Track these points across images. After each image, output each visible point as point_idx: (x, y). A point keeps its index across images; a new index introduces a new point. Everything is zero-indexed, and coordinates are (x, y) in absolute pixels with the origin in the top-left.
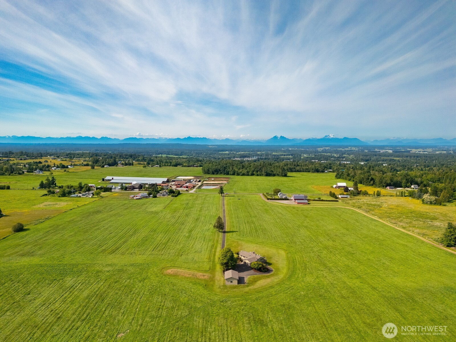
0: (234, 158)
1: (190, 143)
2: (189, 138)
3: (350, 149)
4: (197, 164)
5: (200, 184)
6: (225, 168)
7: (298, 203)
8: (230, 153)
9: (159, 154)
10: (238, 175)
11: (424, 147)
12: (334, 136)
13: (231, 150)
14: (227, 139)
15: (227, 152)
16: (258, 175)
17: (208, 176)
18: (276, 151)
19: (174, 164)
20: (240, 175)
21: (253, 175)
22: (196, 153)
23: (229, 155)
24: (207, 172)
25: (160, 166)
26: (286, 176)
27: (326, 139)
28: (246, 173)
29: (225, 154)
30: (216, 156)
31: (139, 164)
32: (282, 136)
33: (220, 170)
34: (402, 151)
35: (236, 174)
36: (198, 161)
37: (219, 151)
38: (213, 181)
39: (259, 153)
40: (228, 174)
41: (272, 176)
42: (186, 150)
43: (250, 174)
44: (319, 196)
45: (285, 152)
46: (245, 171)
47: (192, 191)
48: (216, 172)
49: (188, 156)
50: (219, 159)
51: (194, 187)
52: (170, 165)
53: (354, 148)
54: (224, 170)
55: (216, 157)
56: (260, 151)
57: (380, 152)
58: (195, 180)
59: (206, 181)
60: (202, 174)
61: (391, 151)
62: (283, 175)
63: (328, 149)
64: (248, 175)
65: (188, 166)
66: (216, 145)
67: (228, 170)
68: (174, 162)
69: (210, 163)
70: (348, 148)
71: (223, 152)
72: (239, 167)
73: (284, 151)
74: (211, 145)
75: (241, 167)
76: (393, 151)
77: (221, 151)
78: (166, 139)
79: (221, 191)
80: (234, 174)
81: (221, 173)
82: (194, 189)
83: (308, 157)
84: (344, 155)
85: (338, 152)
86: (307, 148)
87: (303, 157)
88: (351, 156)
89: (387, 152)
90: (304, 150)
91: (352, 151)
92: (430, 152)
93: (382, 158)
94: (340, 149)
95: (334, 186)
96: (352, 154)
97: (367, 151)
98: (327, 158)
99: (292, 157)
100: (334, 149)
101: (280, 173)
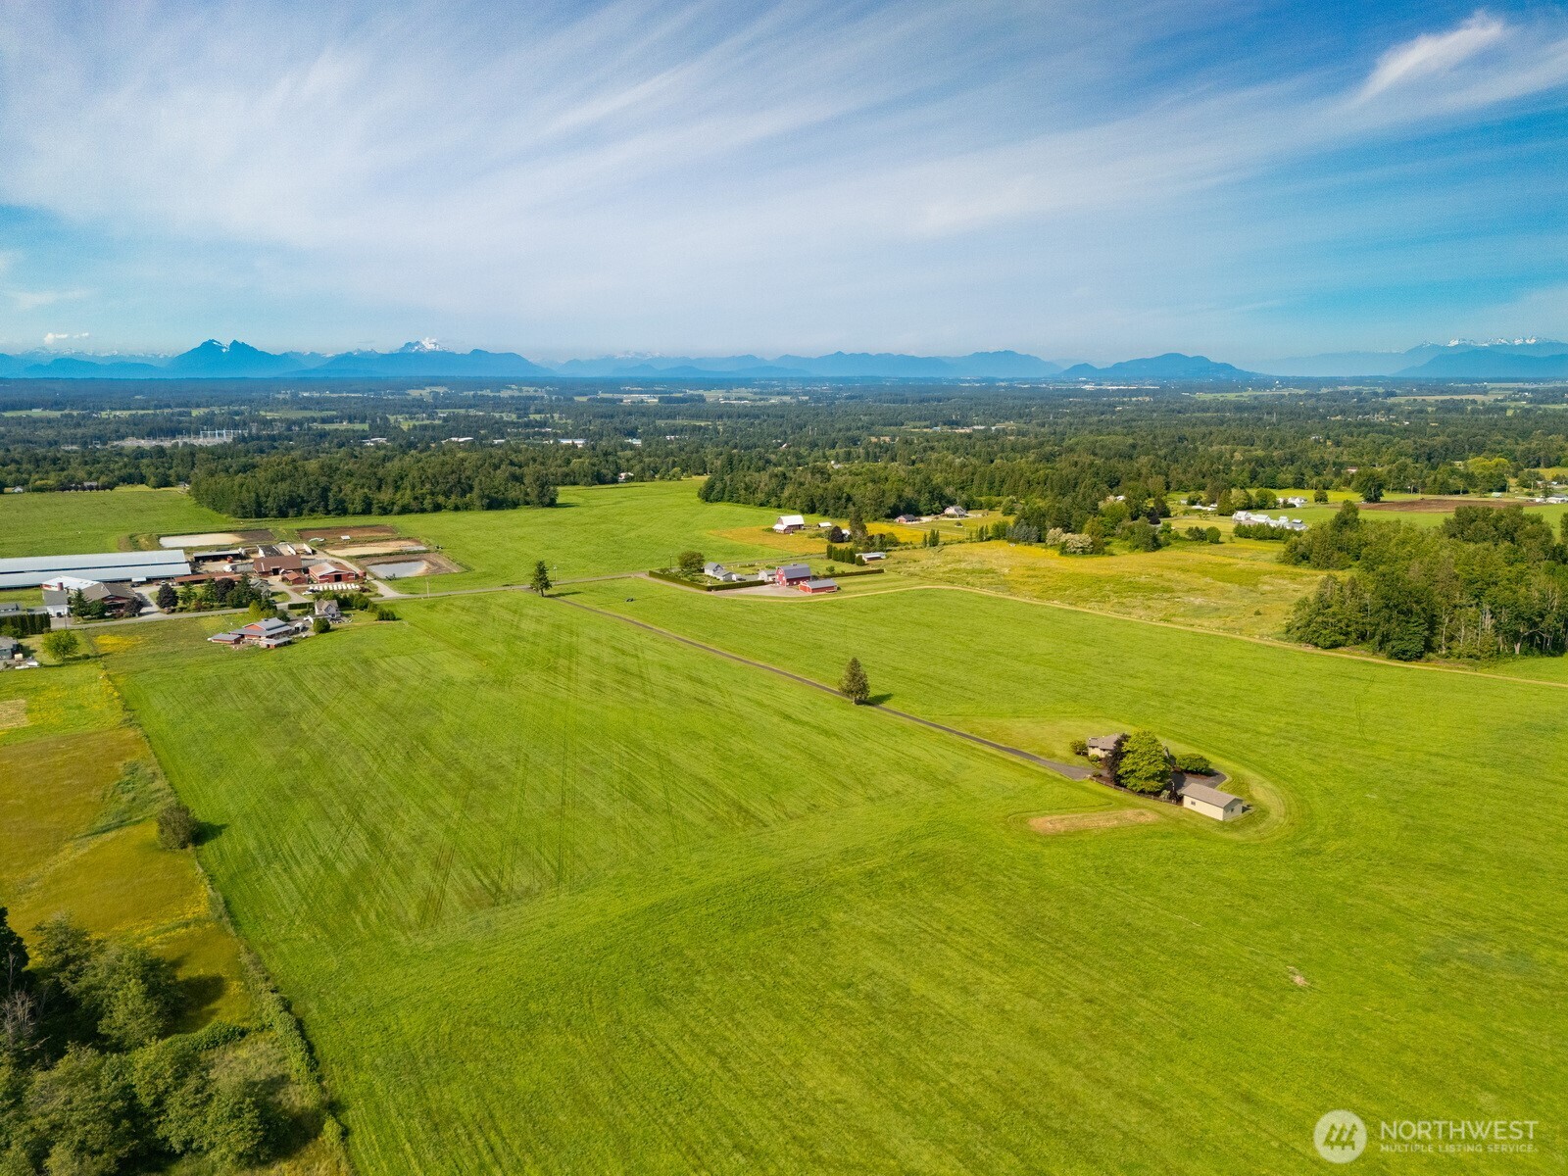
7: (814, 590)
11: (726, 383)
12: (435, 344)
16: (457, 509)
18: (270, 405)
20: (391, 511)
26: (552, 504)
32: (240, 341)
34: (677, 398)
41: (508, 507)
43: (427, 506)
46: (403, 497)
53: (532, 389)
57: (621, 401)
61: (653, 400)
62: (546, 500)
63: (446, 393)
64: (423, 511)
70: (510, 388)
75: (374, 480)
76: (661, 399)
82: (380, 585)
83: (425, 428)
84: (532, 417)
85: (499, 404)
86: (370, 390)
87: (405, 427)
88: (556, 416)
89: (642, 401)
90: (368, 399)
91: (535, 398)
92: (754, 400)
93: (661, 423)
94: (487, 392)
95: (779, 527)
96: (552, 410)
97: (584, 399)
98: (499, 428)
99: (366, 427)
100: (465, 393)
101: (533, 497)
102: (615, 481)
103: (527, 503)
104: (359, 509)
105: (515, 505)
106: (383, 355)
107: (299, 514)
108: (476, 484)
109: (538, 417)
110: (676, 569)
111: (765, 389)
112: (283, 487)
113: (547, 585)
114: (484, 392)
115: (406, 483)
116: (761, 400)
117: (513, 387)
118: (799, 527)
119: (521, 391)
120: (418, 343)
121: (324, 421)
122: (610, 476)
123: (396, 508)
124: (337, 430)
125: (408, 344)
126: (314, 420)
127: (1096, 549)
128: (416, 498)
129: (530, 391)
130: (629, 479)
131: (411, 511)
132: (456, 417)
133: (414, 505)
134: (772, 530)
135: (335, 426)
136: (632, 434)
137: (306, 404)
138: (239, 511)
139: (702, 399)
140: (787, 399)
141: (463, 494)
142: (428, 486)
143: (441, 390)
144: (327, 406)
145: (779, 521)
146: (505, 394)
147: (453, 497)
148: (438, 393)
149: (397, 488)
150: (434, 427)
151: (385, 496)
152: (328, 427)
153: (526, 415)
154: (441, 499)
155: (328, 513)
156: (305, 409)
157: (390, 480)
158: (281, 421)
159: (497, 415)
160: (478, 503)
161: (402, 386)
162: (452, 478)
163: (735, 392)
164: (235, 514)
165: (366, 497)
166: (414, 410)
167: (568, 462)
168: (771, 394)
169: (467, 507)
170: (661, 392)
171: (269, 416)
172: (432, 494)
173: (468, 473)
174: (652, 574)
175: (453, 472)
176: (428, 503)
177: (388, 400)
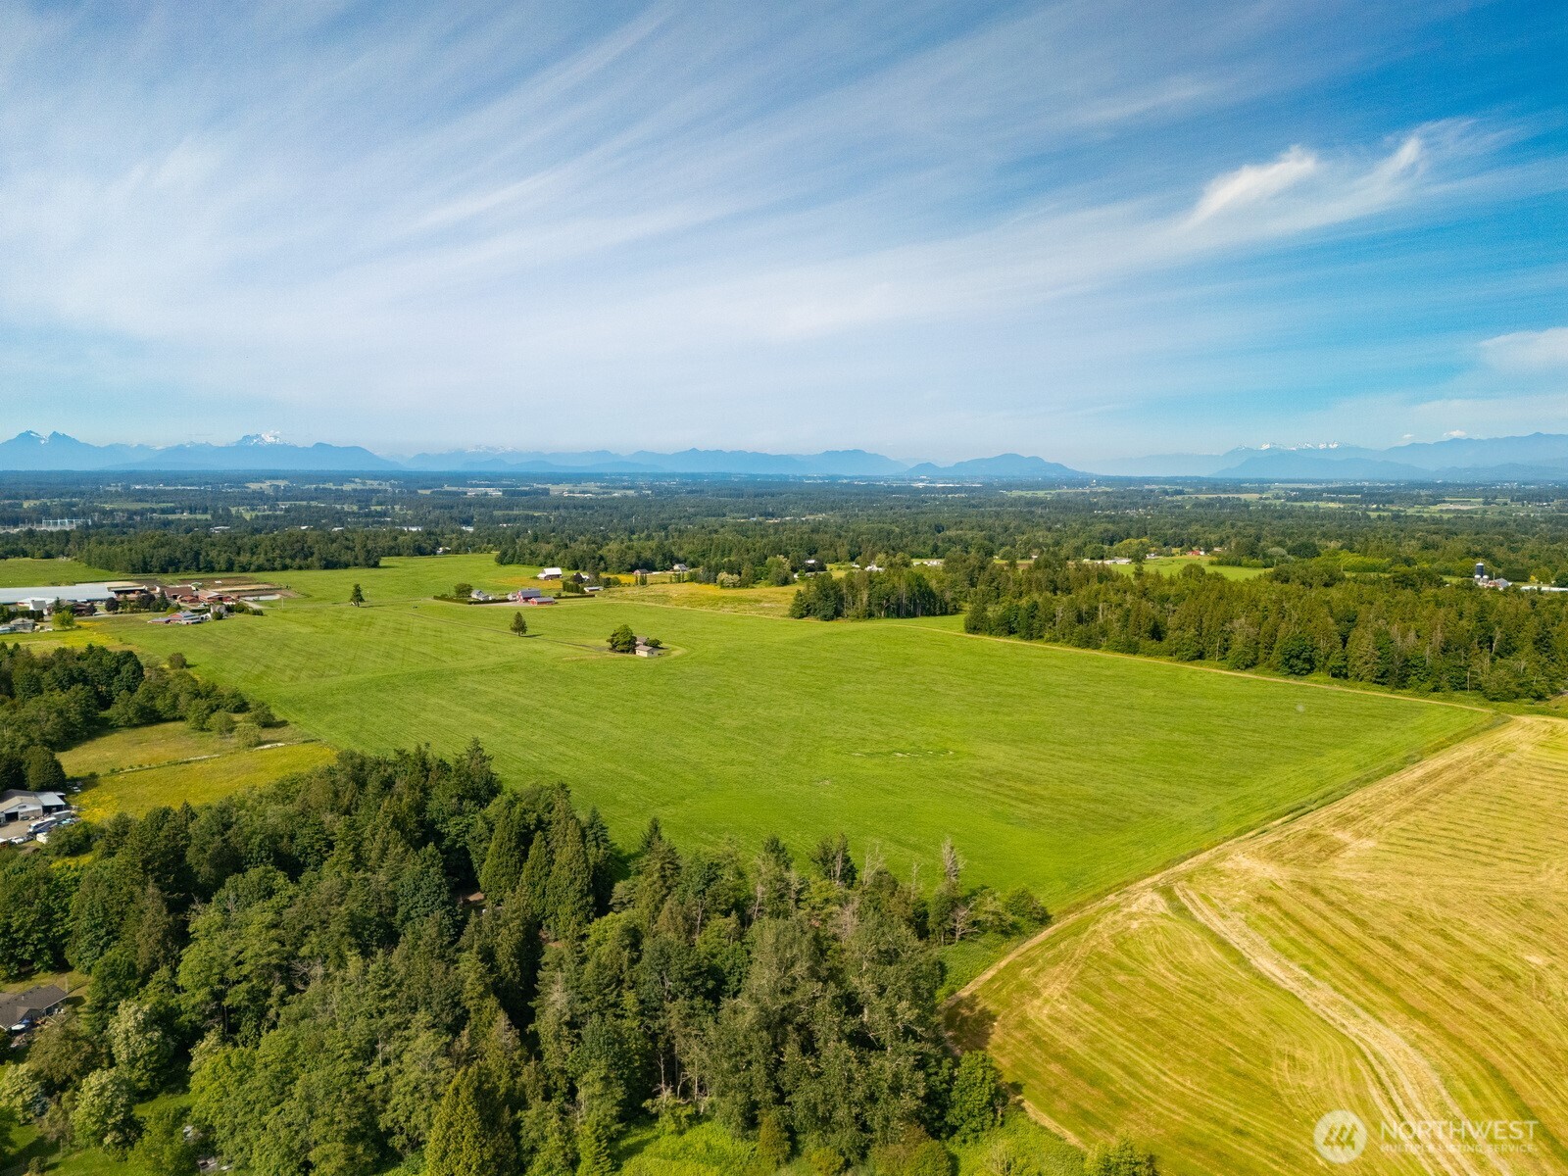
7: (539, 603)
11: (576, 478)
16: (300, 568)
20: (249, 569)
26: (376, 565)
34: (522, 491)
41: (341, 567)
57: (466, 493)
61: (497, 493)
64: (274, 569)
70: (353, 482)
76: (504, 493)
81: (187, 569)
83: (267, 517)
84: (373, 508)
85: (341, 496)
86: (207, 483)
87: (248, 517)
88: (397, 507)
89: (486, 494)
90: (206, 492)
91: (379, 491)
92: (598, 494)
93: (497, 513)
94: (330, 486)
95: (541, 576)
96: (394, 502)
97: (428, 492)
98: (339, 518)
99: (209, 517)
100: (307, 487)
101: (361, 560)
102: (433, 553)
103: (356, 565)
104: (224, 567)
105: (346, 566)
106: (219, 448)
107: (177, 571)
108: (315, 550)
109: (379, 508)
110: (453, 593)
111: (614, 482)
112: (163, 551)
113: (362, 600)
114: (327, 486)
115: (260, 549)
116: (604, 493)
117: (357, 480)
118: (558, 576)
119: (364, 484)
120: (257, 436)
121: (164, 511)
122: (429, 548)
123: (253, 567)
124: (179, 519)
125: (246, 437)
126: (154, 511)
127: (743, 585)
128: (268, 560)
129: (375, 484)
130: (445, 552)
131: (264, 570)
132: (297, 509)
133: (267, 565)
134: (536, 578)
135: (178, 516)
136: (467, 523)
137: (141, 496)
138: (130, 569)
139: (546, 492)
140: (631, 493)
141: (306, 558)
142: (278, 552)
143: (282, 484)
144: (163, 498)
145: (544, 572)
146: (347, 487)
147: (297, 560)
148: (278, 487)
149: (253, 554)
150: (276, 517)
151: (244, 558)
152: (171, 517)
153: (367, 506)
154: (288, 561)
155: (199, 570)
156: (140, 501)
157: (247, 548)
158: (123, 511)
159: (338, 507)
160: (317, 564)
161: (240, 480)
162: (297, 546)
163: (584, 486)
164: (126, 570)
165: (230, 559)
166: (256, 502)
167: (396, 539)
168: (616, 488)
169: (308, 568)
170: (508, 486)
171: (108, 507)
172: (281, 557)
173: (309, 544)
174: (436, 598)
175: (298, 541)
176: (277, 564)
177: (227, 493)
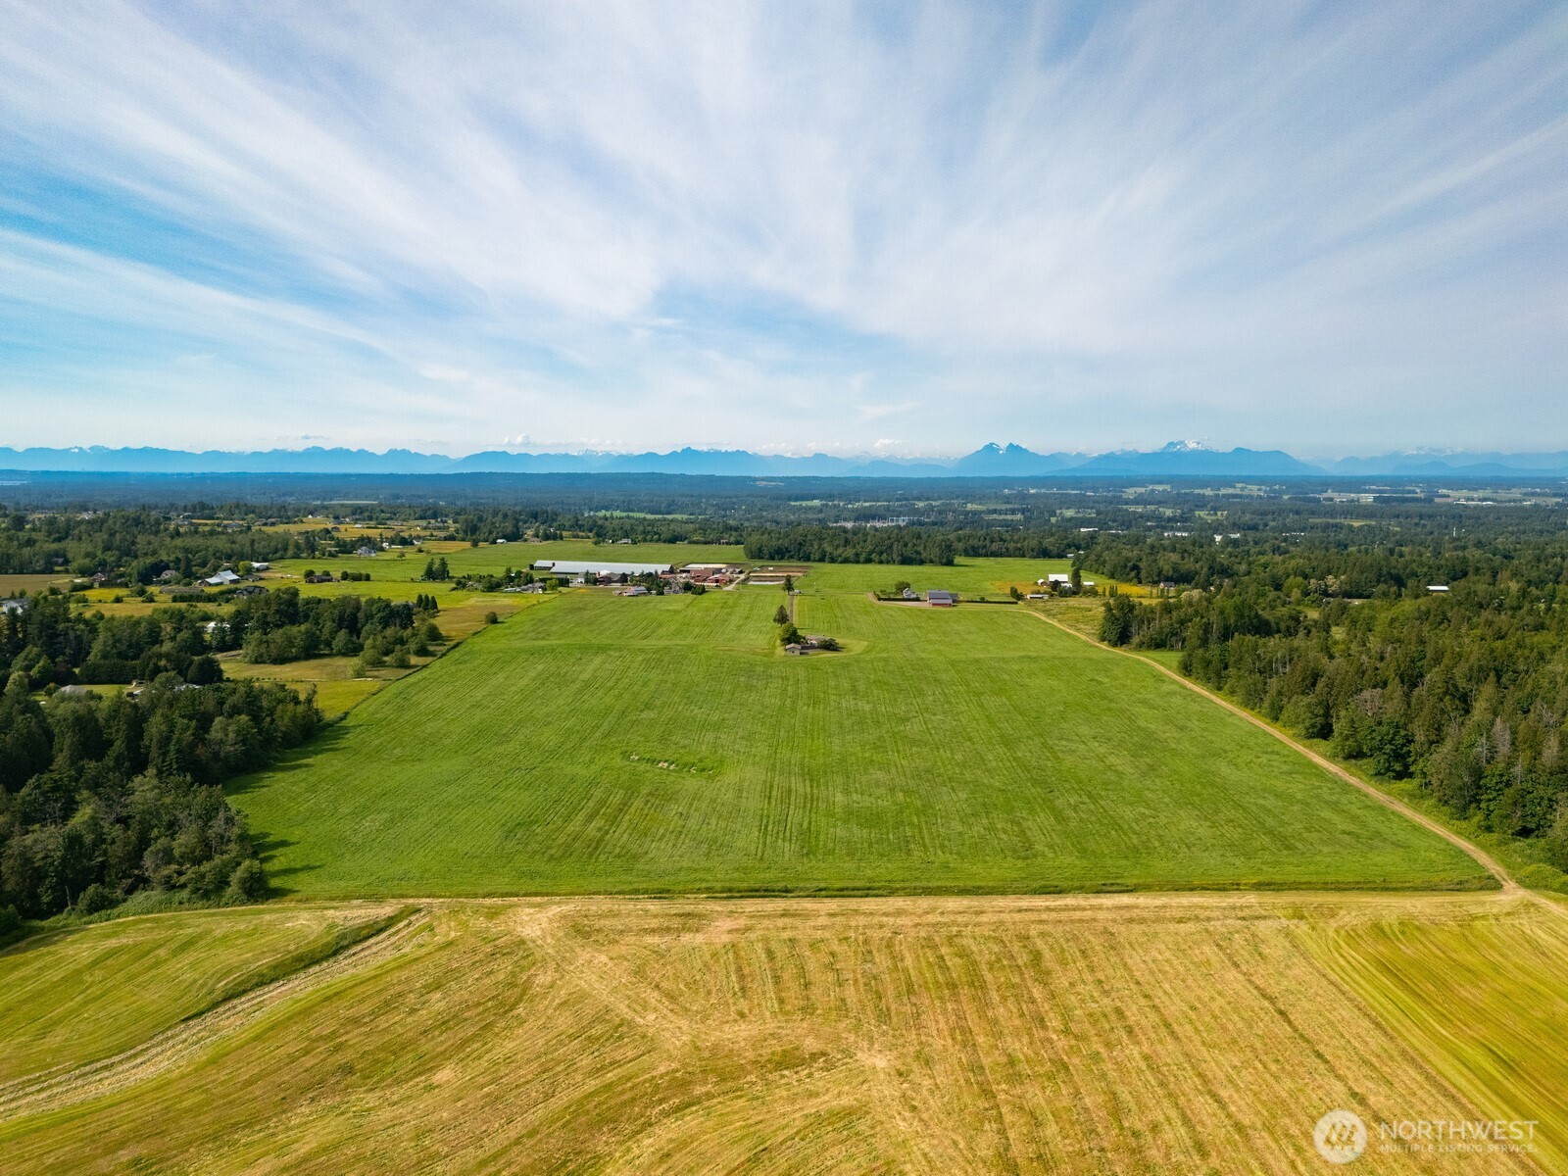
0: (836, 522)
1: (694, 473)
2: (688, 453)
3: (1238, 492)
4: (727, 536)
5: (742, 576)
6: (800, 544)
7: (932, 604)
8: (827, 505)
9: (598, 509)
10: (833, 561)
12: (1199, 443)
13: (831, 497)
14: (820, 458)
15: (816, 503)
17: (760, 563)
18: (981, 499)
19: (669, 536)
20: (836, 561)
21: (868, 561)
22: (717, 505)
23: (821, 511)
24: (757, 554)
25: (634, 542)
26: (950, 563)
27: (1171, 454)
28: (852, 558)
29: (810, 508)
30: (781, 516)
31: (574, 537)
32: (1015, 444)
33: (788, 551)
35: (827, 559)
36: (729, 529)
37: (789, 499)
38: (771, 571)
39: (921, 504)
40: (808, 559)
41: (916, 564)
42: (683, 495)
43: (862, 559)
44: (982, 594)
45: (1008, 503)
46: (850, 552)
47: (730, 588)
48: (779, 554)
49: (692, 514)
50: (788, 524)
51: (731, 581)
52: (658, 540)
54: (799, 550)
55: (779, 519)
56: (927, 500)
58: (731, 570)
59: (756, 571)
60: (743, 559)
62: (944, 560)
63: (1164, 491)
65: (706, 543)
66: (781, 479)
67: (807, 548)
68: (666, 532)
69: (763, 534)
71: (804, 503)
72: (836, 543)
73: (1007, 500)
74: (763, 479)
75: (842, 542)
76: (1375, 499)
77: (796, 500)
78: (608, 455)
79: (789, 587)
80: (822, 560)
81: (791, 557)
82: (733, 585)
103: (931, 562)
105: (922, 562)
110: (892, 591)
125: (1172, 444)
134: (1035, 583)
